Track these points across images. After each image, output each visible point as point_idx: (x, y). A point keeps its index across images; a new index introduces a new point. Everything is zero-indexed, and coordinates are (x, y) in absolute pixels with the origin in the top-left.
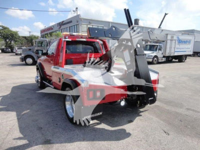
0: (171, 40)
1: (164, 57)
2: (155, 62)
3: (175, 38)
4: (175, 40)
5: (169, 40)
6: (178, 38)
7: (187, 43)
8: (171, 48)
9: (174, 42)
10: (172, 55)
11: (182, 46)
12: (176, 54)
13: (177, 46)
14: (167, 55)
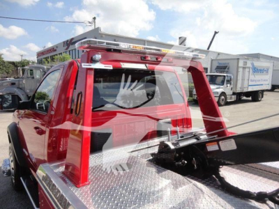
0: (244, 68)
1: (234, 94)
2: (222, 103)
3: (249, 64)
4: (249, 68)
5: (241, 67)
6: (253, 64)
7: (265, 72)
8: (243, 80)
9: (247, 70)
10: (245, 90)
11: (258, 77)
12: (250, 89)
13: (252, 77)
14: (239, 90)
